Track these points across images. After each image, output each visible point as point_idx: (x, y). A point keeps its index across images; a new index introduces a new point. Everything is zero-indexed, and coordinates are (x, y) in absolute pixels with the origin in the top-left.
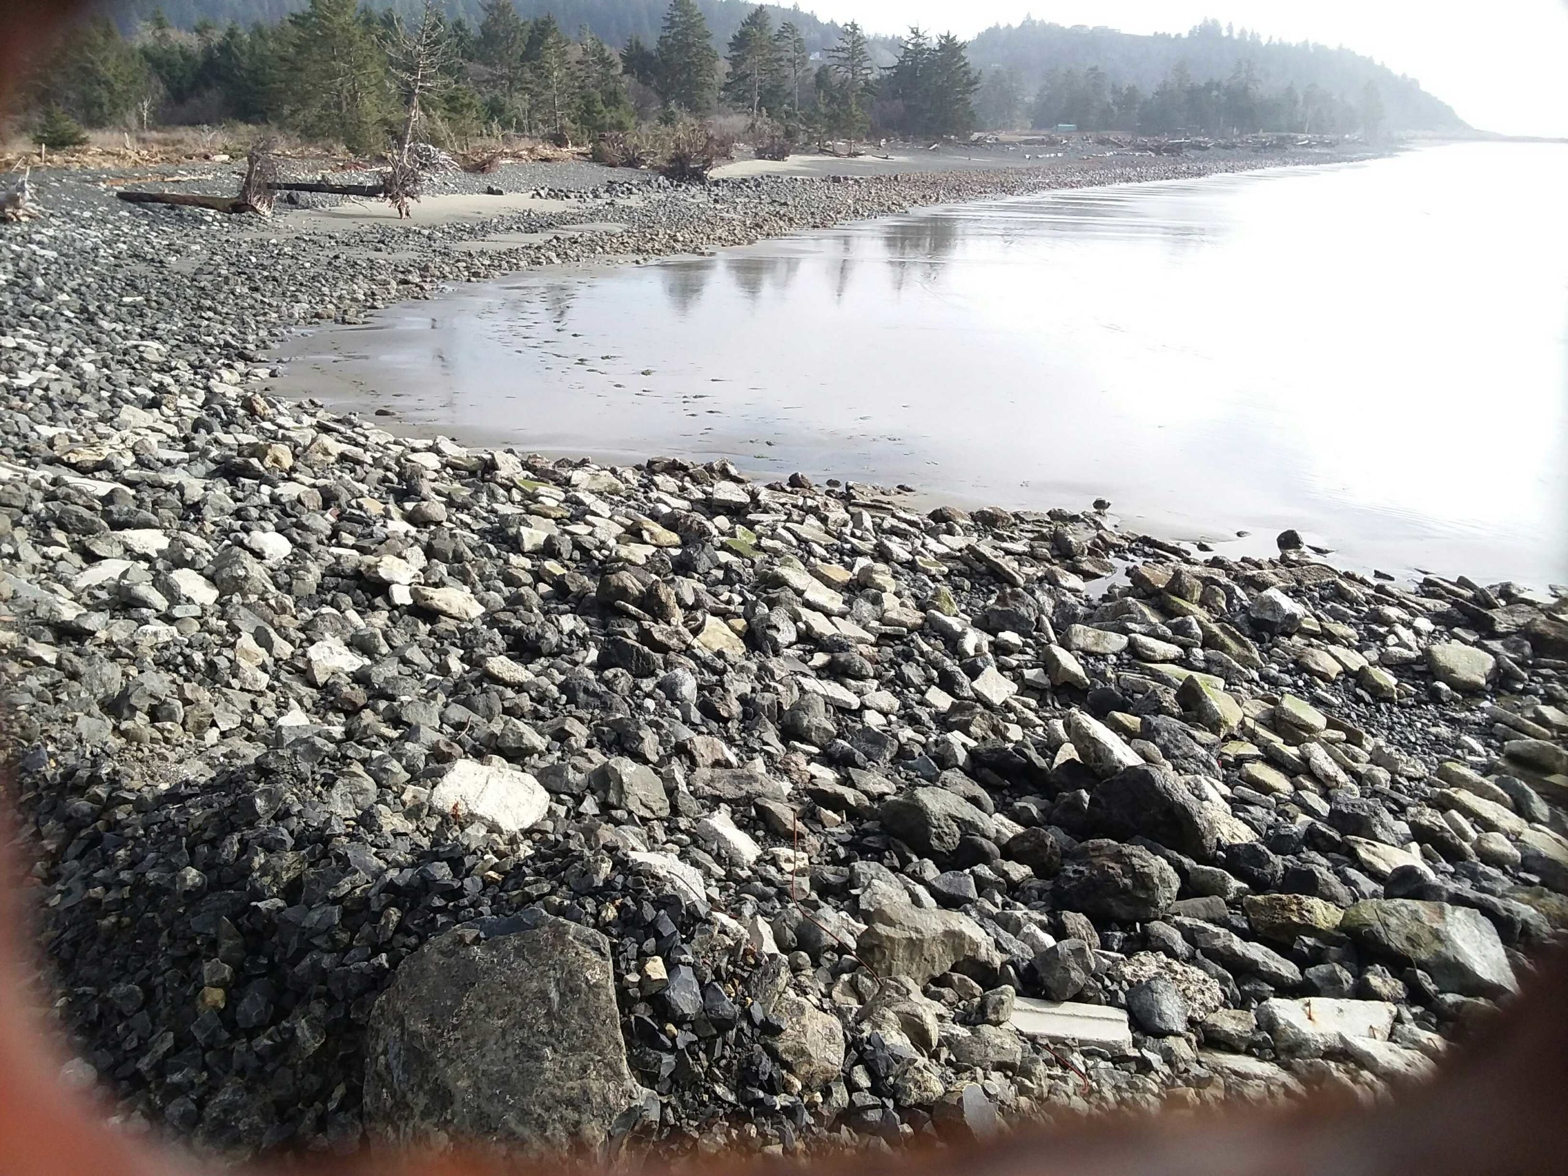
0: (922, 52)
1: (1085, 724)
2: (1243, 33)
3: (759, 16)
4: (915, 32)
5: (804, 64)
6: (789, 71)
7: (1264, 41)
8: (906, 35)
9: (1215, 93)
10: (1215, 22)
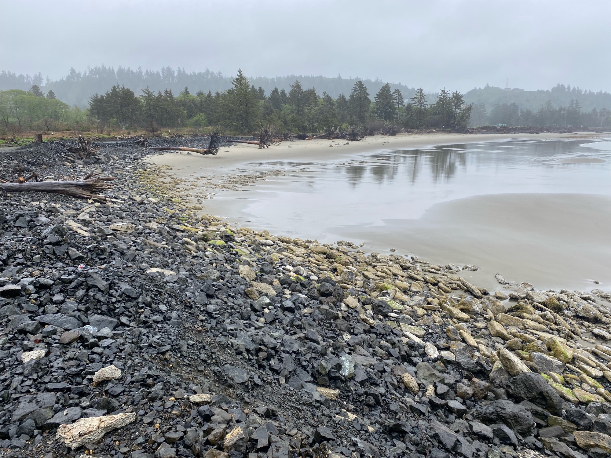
0: (446, 99)
1: (505, 353)
2: (574, 89)
3: (386, 88)
4: (443, 91)
5: (402, 104)
6: (397, 106)
7: (583, 93)
8: (440, 92)
9: (562, 112)
10: (563, 86)
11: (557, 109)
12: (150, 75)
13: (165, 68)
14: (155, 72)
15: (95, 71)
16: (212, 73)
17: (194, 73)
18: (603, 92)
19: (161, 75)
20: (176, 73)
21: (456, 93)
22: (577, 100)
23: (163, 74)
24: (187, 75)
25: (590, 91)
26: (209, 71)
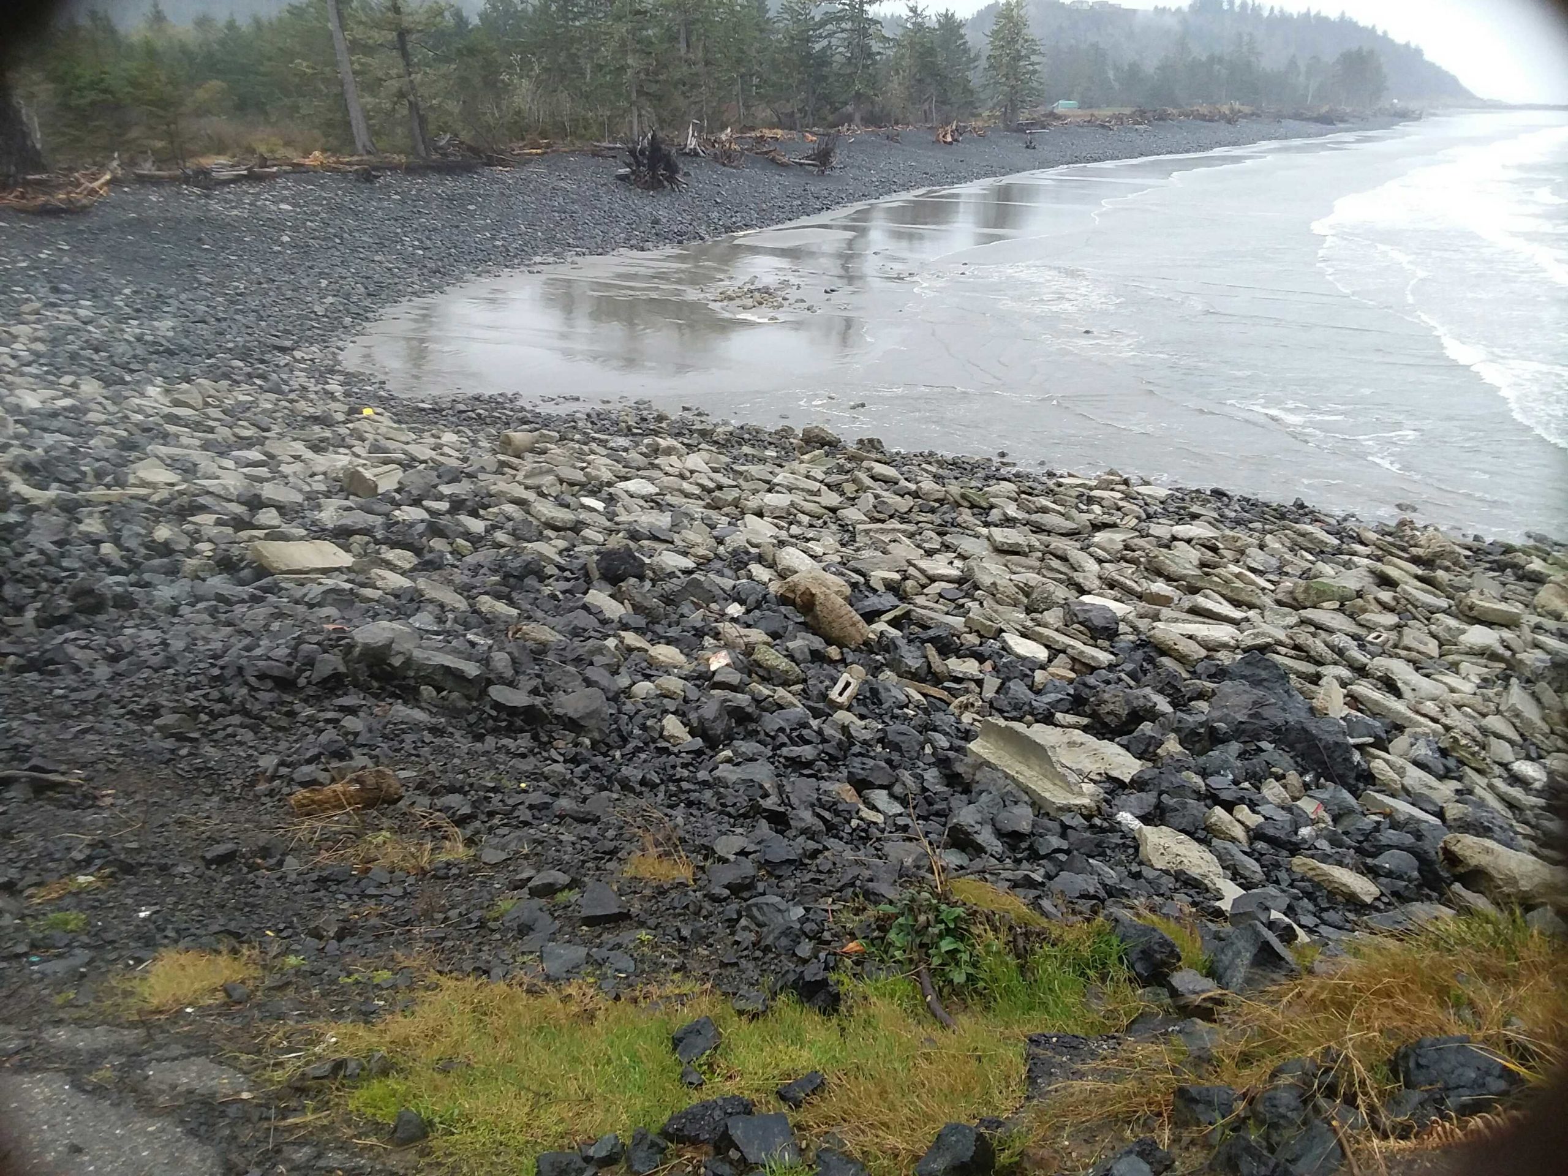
2: (1244, 5)
7: (1266, 14)
9: (1217, 67)
11: (1204, 58)
18: (1313, 13)
21: (946, 15)
22: (1250, 34)
25: (1281, 11)
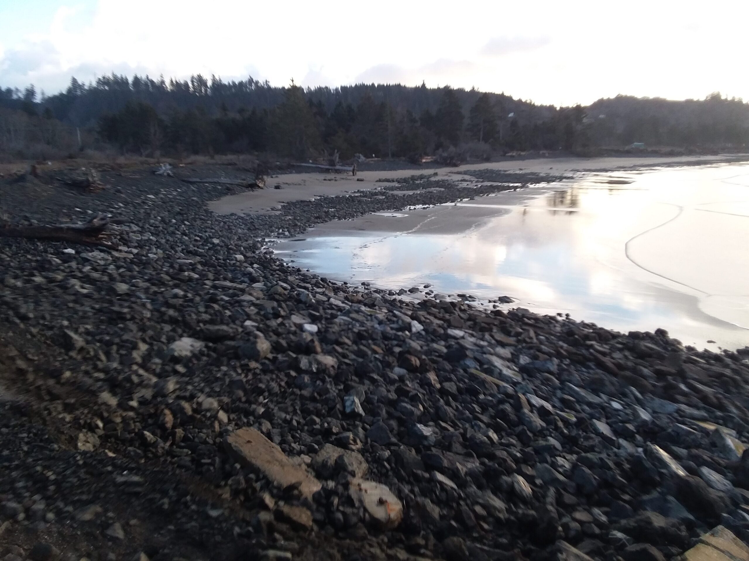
0: (564, 111)
1: (655, 450)
2: (733, 99)
5: (506, 119)
6: (498, 122)
7: (745, 102)
9: (718, 127)
11: (711, 122)
12: (177, 85)
13: (195, 76)
14: (182, 82)
15: (104, 81)
16: (257, 82)
17: (234, 83)
19: (190, 85)
20: (209, 83)
21: (577, 105)
23: (193, 84)
24: (225, 85)
26: (252, 79)
